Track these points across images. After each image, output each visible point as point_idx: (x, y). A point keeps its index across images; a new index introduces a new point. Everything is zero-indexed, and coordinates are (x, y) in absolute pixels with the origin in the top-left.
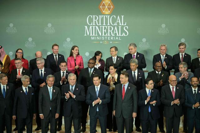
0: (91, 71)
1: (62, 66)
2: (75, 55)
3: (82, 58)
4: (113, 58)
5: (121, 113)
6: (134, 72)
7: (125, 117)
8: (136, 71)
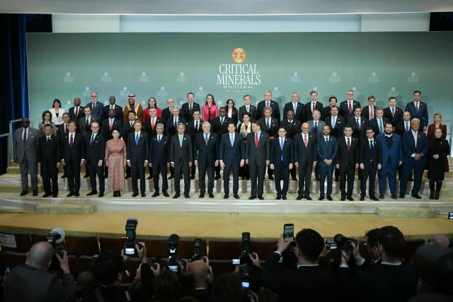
0: (222, 119)
1: (196, 115)
2: (210, 105)
3: (217, 108)
4: (246, 106)
5: (255, 162)
6: (268, 120)
7: (258, 165)
8: (270, 119)
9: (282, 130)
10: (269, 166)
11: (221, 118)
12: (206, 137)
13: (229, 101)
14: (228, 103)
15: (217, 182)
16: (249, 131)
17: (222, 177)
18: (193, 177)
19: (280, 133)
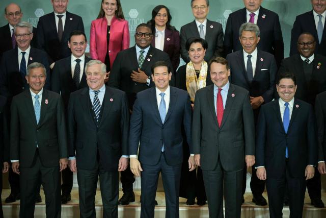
0: (142, 54)
1: (76, 43)
2: (109, 19)
3: (127, 26)
4: (198, 24)
5: (217, 161)
6: (250, 57)
7: (226, 168)
8: (255, 54)
9: (287, 82)
10: (254, 172)
11: (138, 50)
12: (96, 99)
13: (159, 8)
14: (155, 13)
15: (125, 211)
16: (202, 84)
17: (138, 199)
18: (66, 199)
19: (280, 90)
